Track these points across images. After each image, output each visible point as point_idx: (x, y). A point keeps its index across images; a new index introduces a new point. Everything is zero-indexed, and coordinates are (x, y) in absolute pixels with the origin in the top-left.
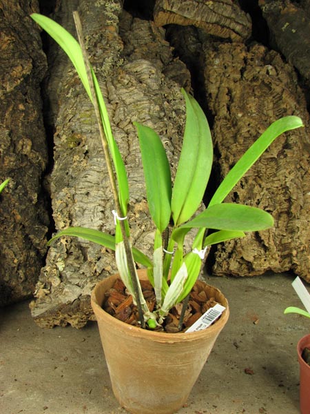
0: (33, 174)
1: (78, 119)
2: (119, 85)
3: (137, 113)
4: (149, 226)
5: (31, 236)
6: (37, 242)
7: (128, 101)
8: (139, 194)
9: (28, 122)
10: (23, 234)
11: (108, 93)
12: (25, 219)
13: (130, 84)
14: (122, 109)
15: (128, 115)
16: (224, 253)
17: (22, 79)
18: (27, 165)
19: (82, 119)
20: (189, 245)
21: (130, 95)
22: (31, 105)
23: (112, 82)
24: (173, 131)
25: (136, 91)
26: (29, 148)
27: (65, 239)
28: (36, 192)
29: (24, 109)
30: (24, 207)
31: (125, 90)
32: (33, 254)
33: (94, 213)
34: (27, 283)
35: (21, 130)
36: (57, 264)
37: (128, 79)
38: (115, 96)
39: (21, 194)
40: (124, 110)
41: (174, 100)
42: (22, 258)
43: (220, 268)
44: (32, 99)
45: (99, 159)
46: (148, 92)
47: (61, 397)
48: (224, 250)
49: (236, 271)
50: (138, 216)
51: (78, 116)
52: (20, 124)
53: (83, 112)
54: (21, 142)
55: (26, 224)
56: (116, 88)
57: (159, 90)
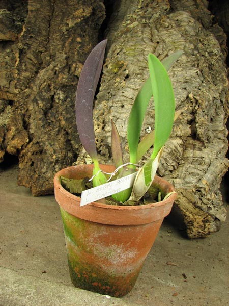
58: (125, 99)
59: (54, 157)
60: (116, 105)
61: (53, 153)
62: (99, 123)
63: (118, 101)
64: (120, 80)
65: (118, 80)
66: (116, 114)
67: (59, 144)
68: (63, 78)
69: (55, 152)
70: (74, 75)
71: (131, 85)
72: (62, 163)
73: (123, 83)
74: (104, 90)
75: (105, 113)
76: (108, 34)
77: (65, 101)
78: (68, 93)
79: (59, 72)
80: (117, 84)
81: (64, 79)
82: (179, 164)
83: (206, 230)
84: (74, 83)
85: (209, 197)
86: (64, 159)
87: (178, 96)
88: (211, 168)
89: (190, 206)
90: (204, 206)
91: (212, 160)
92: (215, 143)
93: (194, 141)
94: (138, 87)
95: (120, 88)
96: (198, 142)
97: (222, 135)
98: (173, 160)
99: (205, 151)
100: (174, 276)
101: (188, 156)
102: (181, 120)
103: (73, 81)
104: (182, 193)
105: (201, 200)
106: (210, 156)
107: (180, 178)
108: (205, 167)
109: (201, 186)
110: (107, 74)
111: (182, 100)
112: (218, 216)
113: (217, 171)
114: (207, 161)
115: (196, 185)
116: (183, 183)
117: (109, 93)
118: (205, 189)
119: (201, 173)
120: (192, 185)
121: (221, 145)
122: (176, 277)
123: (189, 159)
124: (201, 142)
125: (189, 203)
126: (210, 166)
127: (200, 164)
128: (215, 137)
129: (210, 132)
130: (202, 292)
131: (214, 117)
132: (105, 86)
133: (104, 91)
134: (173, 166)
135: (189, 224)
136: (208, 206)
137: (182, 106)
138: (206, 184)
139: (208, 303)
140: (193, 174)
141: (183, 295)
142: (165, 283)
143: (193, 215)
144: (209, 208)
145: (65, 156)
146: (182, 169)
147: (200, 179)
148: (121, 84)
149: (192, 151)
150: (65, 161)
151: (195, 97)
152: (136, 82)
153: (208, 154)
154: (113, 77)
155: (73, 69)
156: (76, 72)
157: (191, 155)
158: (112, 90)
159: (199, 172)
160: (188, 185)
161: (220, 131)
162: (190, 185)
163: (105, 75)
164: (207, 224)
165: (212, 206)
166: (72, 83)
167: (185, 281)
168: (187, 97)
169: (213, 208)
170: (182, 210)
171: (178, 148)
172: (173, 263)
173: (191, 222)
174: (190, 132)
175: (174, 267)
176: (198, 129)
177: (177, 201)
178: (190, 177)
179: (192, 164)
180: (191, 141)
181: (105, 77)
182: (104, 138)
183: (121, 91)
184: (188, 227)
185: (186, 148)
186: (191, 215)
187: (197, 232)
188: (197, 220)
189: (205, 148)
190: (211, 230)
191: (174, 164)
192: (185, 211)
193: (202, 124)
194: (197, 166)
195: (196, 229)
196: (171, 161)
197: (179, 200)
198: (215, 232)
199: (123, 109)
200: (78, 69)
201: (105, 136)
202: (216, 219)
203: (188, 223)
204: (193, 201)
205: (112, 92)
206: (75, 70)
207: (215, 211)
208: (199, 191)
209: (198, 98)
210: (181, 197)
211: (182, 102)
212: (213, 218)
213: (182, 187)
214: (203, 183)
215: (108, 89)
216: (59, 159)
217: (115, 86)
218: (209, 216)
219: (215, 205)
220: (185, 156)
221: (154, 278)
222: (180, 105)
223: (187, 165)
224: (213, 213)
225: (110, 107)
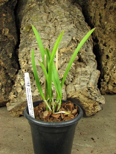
0: (10, 45)
1: (31, 20)
2: (50, 5)
3: (59, 15)
4: (68, 59)
5: (9, 74)
6: (12, 76)
7: (54, 11)
8: (62, 46)
9: (7, 22)
10: (4, 72)
11: (45, 10)
12: (6, 65)
13: (55, 4)
14: (51, 14)
15: (54, 16)
16: (105, 82)
17: (4, 3)
18: (7, 40)
19: (33, 20)
20: (90, 71)
21: (55, 8)
22: (9, 15)
23: (47, 5)
24: (77, 22)
25: (58, 6)
26: (7, 32)
27: (24, 69)
28: (11, 52)
29: (5, 16)
30: (5, 59)
31: (53, 7)
32: (9, 81)
33: (39, 57)
34: (6, 96)
35: (4, 25)
36: (20, 82)
37: (54, 2)
38: (48, 10)
39: (4, 53)
40: (53, 15)
41: (76, 12)
42: (4, 83)
43: (104, 89)
44: (9, 13)
45: (41, 34)
46: (64, 7)
47: (20, 151)
48: (105, 81)
49: (112, 90)
50: (62, 55)
51: (31, 19)
52: (4, 23)
53: (33, 17)
54: (4, 30)
55: (7, 68)
56: (48, 7)
57: (68, 8)
58: (37, 45)
60: (32, 49)
62: (25, 60)
63: (33, 47)
64: (32, 35)
65: (30, 35)
67: (2, 76)
70: (4, 36)
72: (5, 87)
74: (23, 42)
75: (27, 54)
76: (18, 12)
77: (2, 51)
78: (2, 46)
80: (30, 37)
82: (74, 77)
83: (96, 110)
84: (5, 40)
85: (95, 92)
86: (6, 85)
87: (67, 39)
88: (92, 76)
89: (86, 99)
90: (93, 98)
91: (91, 72)
92: (90, 63)
93: (80, 63)
94: (43, 37)
95: (33, 39)
96: (82, 63)
97: (93, 58)
98: (72, 75)
99: (87, 67)
100: (87, 141)
101: (78, 71)
102: (71, 52)
103: (4, 39)
104: (80, 92)
105: (91, 94)
106: (90, 70)
107: (77, 84)
108: (89, 76)
109: (90, 87)
110: (23, 33)
111: (70, 41)
112: (101, 102)
113: (96, 77)
114: (89, 73)
115: (87, 87)
116: (80, 87)
117: (26, 43)
118: (92, 88)
119: (88, 80)
120: (85, 87)
121: (94, 64)
122: (88, 141)
123: (80, 73)
124: (84, 63)
125: (85, 97)
126: (91, 75)
127: (86, 75)
128: (90, 59)
129: (87, 57)
130: (105, 146)
131: (86, 49)
132: (23, 40)
133: (23, 43)
134: (72, 78)
135: (86, 109)
136: (95, 97)
137: (70, 45)
138: (92, 85)
139: (111, 152)
140: (84, 81)
141: (97, 151)
142: (84, 146)
143: (88, 104)
144: (96, 98)
145: (7, 83)
146: (77, 79)
147: (88, 83)
148: (33, 37)
149: (80, 68)
150: (7, 85)
151: (76, 39)
152: (42, 34)
153: (89, 69)
154: (27, 34)
155: (3, 32)
156: (5, 34)
157: (80, 71)
158: (28, 41)
159: (86, 79)
160: (83, 87)
161: (92, 56)
162: (84, 87)
163: (22, 34)
164: (96, 107)
165: (97, 97)
166: (4, 40)
167: (94, 142)
168: (72, 39)
169: (97, 98)
170: (81, 102)
171: (73, 68)
172: (84, 133)
173: (88, 108)
174: (78, 58)
175: (85, 135)
176: (82, 56)
177: (78, 97)
178: (83, 83)
179: (81, 75)
180: (78, 63)
181: (22, 35)
182: (29, 68)
183: (34, 41)
184: (86, 111)
185: (76, 67)
186: (87, 104)
187: (91, 113)
188: (90, 106)
189: (87, 66)
190: (99, 110)
191: (72, 77)
192: (83, 102)
193: (83, 53)
194: (85, 76)
195: (90, 111)
196: (70, 76)
197: (79, 96)
198: (101, 110)
199: (37, 50)
200: (6, 32)
201: (30, 67)
202: (100, 103)
203: (86, 108)
204: (87, 95)
205: (28, 42)
206: (5, 32)
207: (99, 99)
208: (89, 89)
209: (78, 39)
210: (80, 94)
211: (70, 42)
212: (99, 103)
213: (80, 89)
214: (91, 85)
215: (25, 41)
216: (3, 85)
217: (29, 39)
218: (97, 103)
219: (98, 96)
220: (77, 72)
221: (77, 144)
222: (69, 44)
223: (79, 77)
224: (98, 101)
225: (29, 50)
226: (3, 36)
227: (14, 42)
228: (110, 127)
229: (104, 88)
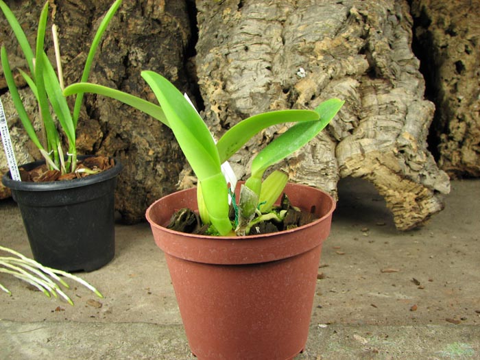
58: (247, 37)
59: (151, 153)
60: (234, 50)
61: (147, 146)
62: (215, 80)
63: (237, 43)
64: (232, 11)
65: (227, 11)
66: (238, 63)
67: (153, 132)
68: (136, 25)
69: (150, 146)
70: (153, 19)
71: (253, 15)
72: (165, 161)
73: (238, 15)
74: (208, 33)
75: (222, 65)
77: (148, 62)
78: (149, 49)
79: (128, 17)
80: (227, 19)
81: (139, 27)
82: (359, 119)
83: (423, 212)
84: (156, 31)
85: (418, 159)
86: (167, 154)
87: (334, 15)
88: (411, 116)
89: (394, 179)
90: (415, 175)
91: (408, 104)
92: (405, 80)
93: (373, 82)
94: (265, 15)
95: (235, 23)
96: (381, 81)
97: (412, 66)
98: (351, 113)
99: (395, 92)
100: (400, 286)
101: (370, 104)
102: (348, 49)
103: (153, 28)
104: (377, 159)
105: (408, 165)
106: (404, 99)
107: (368, 137)
108: (401, 116)
109: (404, 143)
110: (204, 10)
111: (341, 19)
112: (437, 187)
113: (421, 118)
114: (401, 106)
115: (397, 144)
116: (375, 144)
117: (216, 36)
118: (410, 147)
119: (399, 126)
120: (391, 143)
121: (414, 82)
122: (403, 286)
123: (374, 108)
124: (385, 79)
125: (391, 174)
126: (407, 114)
127: (393, 112)
128: (402, 71)
129: (394, 64)
130: (451, 296)
131: (392, 42)
132: (207, 28)
133: (208, 35)
134: (351, 122)
135: (396, 209)
136: (421, 173)
137: (343, 29)
138: (410, 139)
139: (466, 309)
140: (386, 129)
141: (426, 307)
142: (390, 297)
143: (399, 192)
144: (423, 176)
145: (168, 149)
146: (367, 125)
147: (399, 135)
148: (235, 17)
149: (374, 96)
150: (169, 156)
151: (361, 12)
152: (260, 7)
153: (401, 96)
154: (219, 9)
155: (149, 9)
156: (155, 13)
157: (375, 102)
158: (220, 30)
159: (394, 124)
160: (385, 145)
161: (408, 61)
162: (388, 144)
163: (202, 13)
164: (423, 203)
165: (425, 173)
166: (152, 32)
167: (419, 288)
168: (349, 15)
169: (427, 176)
170: (380, 188)
171: (354, 93)
172: (390, 269)
173: (399, 205)
174: (368, 65)
175: (394, 274)
176: (377, 59)
177: (372, 174)
178: (384, 134)
179: (379, 114)
180: (369, 82)
181: (202, 15)
182: (230, 102)
183: (239, 28)
184: (396, 214)
185: (363, 93)
186: (396, 193)
187: (410, 218)
188: (408, 200)
189: (393, 87)
190: (433, 210)
191: (353, 119)
192: (385, 188)
193: (382, 51)
194: (388, 116)
195: (408, 214)
196: (347, 115)
197: (375, 171)
198: (438, 211)
199: (248, 53)
200: (158, 8)
201: (231, 99)
202: (436, 192)
203: (394, 207)
204: (397, 168)
205: (221, 32)
206: (153, 10)
207: (431, 180)
208: (402, 152)
209: (366, 13)
210: (377, 166)
211: (343, 23)
212: (432, 191)
213: (376, 149)
214: (406, 139)
215: (214, 31)
216: (159, 155)
217: (225, 22)
218: (426, 189)
219: (430, 171)
220: (366, 105)
221: (371, 294)
222: (340, 29)
223: (372, 118)
224: (429, 184)
225: (226, 55)
226: (150, 22)
227: (179, 37)
228: (465, 254)
229: (450, 158)
